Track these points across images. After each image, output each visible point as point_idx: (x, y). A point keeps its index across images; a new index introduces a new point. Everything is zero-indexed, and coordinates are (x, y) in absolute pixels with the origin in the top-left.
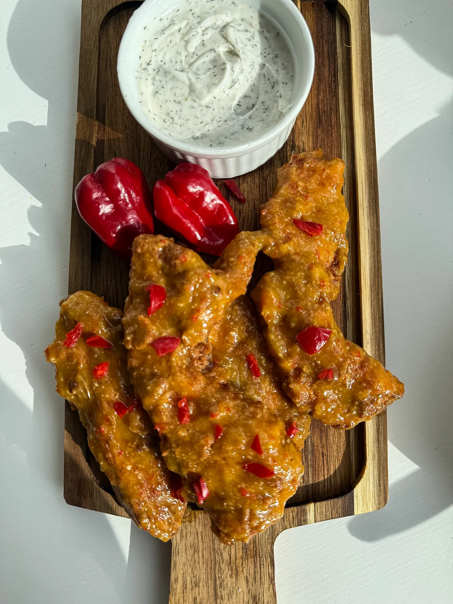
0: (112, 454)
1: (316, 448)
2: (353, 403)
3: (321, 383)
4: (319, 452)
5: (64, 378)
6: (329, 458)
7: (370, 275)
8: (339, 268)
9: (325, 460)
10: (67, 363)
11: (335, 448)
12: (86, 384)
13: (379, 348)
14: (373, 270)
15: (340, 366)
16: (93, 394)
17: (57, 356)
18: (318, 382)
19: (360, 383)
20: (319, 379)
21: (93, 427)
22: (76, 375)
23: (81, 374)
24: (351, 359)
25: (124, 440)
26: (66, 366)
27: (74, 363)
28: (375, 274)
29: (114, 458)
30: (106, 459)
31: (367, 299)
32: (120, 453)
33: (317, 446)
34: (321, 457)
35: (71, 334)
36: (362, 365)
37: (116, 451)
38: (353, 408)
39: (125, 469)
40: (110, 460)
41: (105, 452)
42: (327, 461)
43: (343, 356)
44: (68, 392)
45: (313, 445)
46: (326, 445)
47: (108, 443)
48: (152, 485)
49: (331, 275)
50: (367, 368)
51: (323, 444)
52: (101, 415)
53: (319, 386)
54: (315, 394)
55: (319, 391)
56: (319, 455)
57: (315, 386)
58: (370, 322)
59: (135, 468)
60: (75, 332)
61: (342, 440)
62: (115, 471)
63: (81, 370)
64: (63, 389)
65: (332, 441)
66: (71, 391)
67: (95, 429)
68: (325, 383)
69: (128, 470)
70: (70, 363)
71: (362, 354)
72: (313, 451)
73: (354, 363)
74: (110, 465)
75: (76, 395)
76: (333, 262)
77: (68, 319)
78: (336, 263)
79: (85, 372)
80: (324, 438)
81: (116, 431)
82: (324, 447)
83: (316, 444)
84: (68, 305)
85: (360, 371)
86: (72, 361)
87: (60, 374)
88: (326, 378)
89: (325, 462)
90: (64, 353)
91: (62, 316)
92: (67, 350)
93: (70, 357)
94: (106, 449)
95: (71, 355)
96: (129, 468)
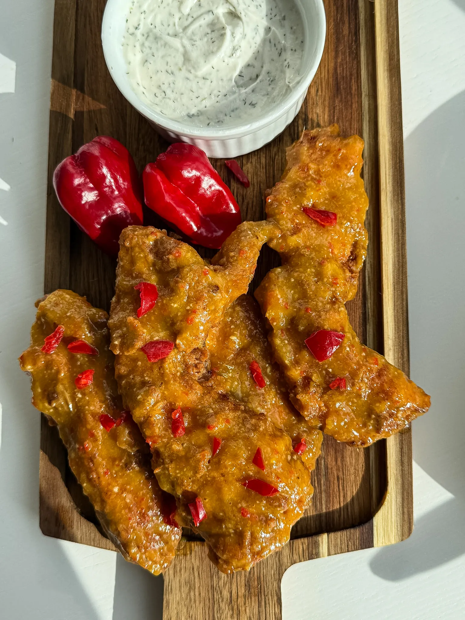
0: (98, 474)
1: (330, 471)
2: (369, 416)
3: (332, 394)
4: (334, 476)
5: (41, 389)
6: (345, 482)
7: (394, 271)
8: (356, 263)
9: (340, 485)
10: (45, 372)
11: (352, 471)
12: (67, 395)
13: (403, 355)
14: (397, 265)
15: (354, 375)
16: (76, 406)
17: (34, 364)
18: (329, 392)
19: (377, 394)
20: (331, 389)
21: (75, 444)
22: (56, 385)
23: (62, 384)
24: (366, 366)
25: (110, 457)
26: (44, 375)
27: (53, 371)
28: (399, 270)
29: (99, 478)
30: (90, 480)
31: (390, 299)
32: (106, 473)
33: (332, 468)
34: (336, 482)
35: (51, 338)
36: (380, 374)
37: (101, 471)
38: (369, 422)
39: (112, 491)
40: (95, 481)
41: (88, 472)
42: (343, 487)
43: (358, 363)
44: (47, 405)
45: (326, 468)
46: (342, 468)
47: (92, 461)
48: (142, 509)
49: (347, 271)
50: (385, 378)
51: (339, 466)
52: (84, 429)
53: (331, 397)
54: (326, 406)
55: (330, 403)
56: (334, 479)
57: (326, 397)
58: (393, 325)
59: (123, 489)
60: (55, 336)
61: (360, 462)
62: (100, 493)
63: (62, 379)
64: (40, 400)
65: (349, 463)
66: (50, 403)
67: (77, 446)
68: (337, 393)
69: (114, 492)
70: (49, 372)
71: (381, 361)
72: (327, 474)
73: (371, 371)
74: (94, 486)
75: (55, 408)
76: (350, 256)
77: (47, 322)
78: (354, 257)
79: (66, 382)
80: (339, 459)
81: (102, 448)
82: (339, 470)
83: (329, 466)
84: (46, 306)
85: (377, 381)
86: (52, 369)
87: (37, 384)
88: (339, 387)
89: (341, 488)
90: (42, 360)
91: (39, 318)
92: (46, 356)
93: (49, 365)
94: (90, 468)
95: (50, 362)
96: (116, 490)
